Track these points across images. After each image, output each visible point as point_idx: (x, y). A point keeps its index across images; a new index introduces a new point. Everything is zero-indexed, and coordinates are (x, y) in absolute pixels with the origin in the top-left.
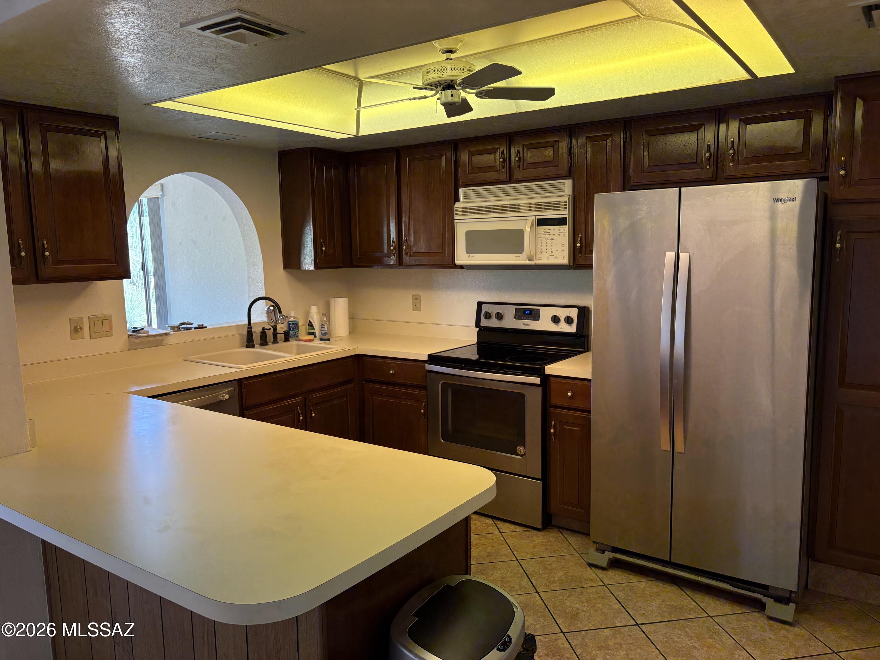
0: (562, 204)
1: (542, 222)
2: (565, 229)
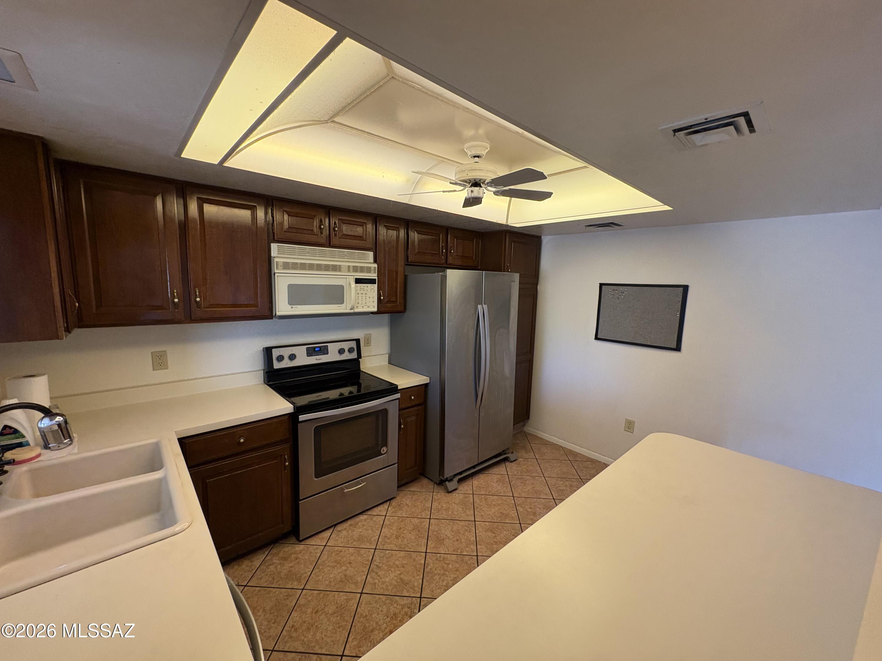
0: (373, 269)
1: (358, 281)
2: (376, 286)
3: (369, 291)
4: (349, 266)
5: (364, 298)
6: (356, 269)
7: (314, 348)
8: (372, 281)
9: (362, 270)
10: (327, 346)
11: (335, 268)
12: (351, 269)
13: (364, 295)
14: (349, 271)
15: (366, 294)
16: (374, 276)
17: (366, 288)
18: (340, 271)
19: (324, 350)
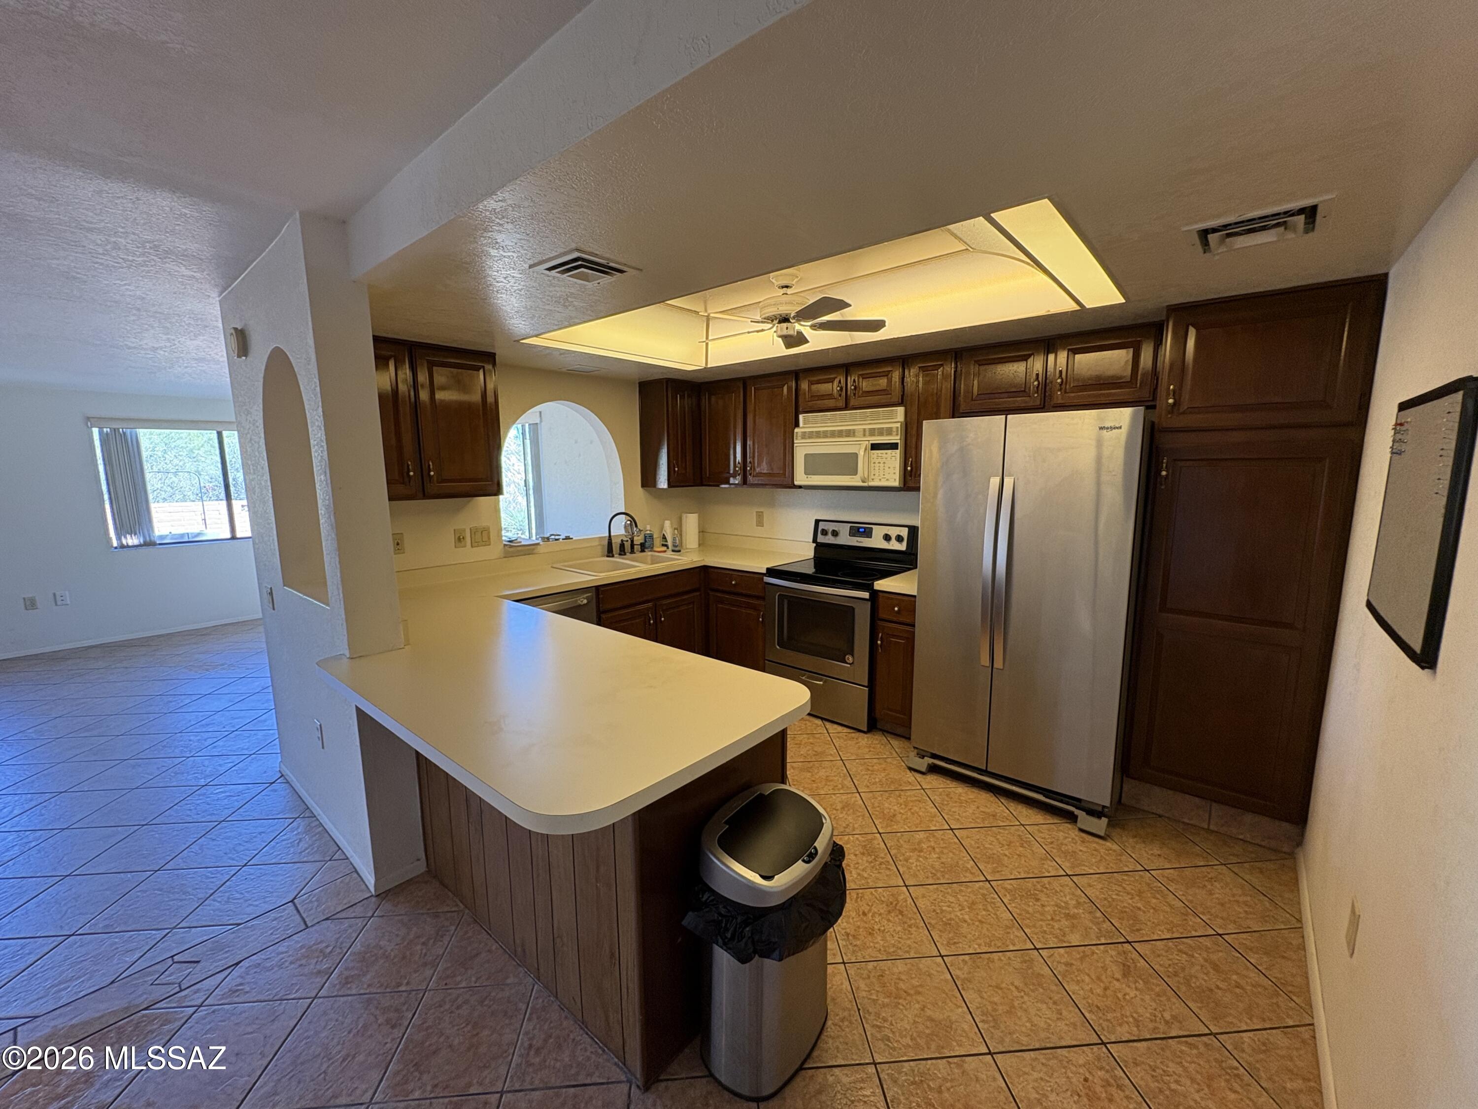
0: (894, 430)
1: (875, 447)
2: (897, 454)
3: (889, 459)
4: (864, 430)
5: (882, 468)
6: (872, 432)
7: (859, 528)
8: (893, 446)
9: (881, 432)
10: (872, 528)
11: (850, 433)
12: (867, 433)
13: (882, 465)
14: (864, 435)
15: (884, 463)
16: (896, 439)
17: (884, 455)
18: (854, 436)
19: (868, 533)
